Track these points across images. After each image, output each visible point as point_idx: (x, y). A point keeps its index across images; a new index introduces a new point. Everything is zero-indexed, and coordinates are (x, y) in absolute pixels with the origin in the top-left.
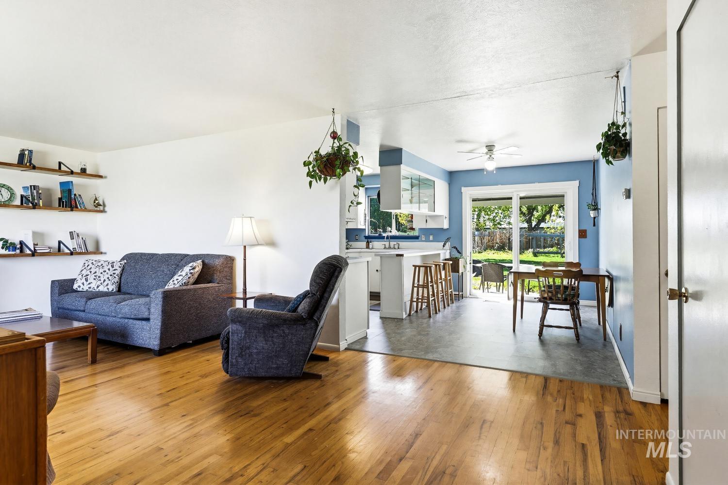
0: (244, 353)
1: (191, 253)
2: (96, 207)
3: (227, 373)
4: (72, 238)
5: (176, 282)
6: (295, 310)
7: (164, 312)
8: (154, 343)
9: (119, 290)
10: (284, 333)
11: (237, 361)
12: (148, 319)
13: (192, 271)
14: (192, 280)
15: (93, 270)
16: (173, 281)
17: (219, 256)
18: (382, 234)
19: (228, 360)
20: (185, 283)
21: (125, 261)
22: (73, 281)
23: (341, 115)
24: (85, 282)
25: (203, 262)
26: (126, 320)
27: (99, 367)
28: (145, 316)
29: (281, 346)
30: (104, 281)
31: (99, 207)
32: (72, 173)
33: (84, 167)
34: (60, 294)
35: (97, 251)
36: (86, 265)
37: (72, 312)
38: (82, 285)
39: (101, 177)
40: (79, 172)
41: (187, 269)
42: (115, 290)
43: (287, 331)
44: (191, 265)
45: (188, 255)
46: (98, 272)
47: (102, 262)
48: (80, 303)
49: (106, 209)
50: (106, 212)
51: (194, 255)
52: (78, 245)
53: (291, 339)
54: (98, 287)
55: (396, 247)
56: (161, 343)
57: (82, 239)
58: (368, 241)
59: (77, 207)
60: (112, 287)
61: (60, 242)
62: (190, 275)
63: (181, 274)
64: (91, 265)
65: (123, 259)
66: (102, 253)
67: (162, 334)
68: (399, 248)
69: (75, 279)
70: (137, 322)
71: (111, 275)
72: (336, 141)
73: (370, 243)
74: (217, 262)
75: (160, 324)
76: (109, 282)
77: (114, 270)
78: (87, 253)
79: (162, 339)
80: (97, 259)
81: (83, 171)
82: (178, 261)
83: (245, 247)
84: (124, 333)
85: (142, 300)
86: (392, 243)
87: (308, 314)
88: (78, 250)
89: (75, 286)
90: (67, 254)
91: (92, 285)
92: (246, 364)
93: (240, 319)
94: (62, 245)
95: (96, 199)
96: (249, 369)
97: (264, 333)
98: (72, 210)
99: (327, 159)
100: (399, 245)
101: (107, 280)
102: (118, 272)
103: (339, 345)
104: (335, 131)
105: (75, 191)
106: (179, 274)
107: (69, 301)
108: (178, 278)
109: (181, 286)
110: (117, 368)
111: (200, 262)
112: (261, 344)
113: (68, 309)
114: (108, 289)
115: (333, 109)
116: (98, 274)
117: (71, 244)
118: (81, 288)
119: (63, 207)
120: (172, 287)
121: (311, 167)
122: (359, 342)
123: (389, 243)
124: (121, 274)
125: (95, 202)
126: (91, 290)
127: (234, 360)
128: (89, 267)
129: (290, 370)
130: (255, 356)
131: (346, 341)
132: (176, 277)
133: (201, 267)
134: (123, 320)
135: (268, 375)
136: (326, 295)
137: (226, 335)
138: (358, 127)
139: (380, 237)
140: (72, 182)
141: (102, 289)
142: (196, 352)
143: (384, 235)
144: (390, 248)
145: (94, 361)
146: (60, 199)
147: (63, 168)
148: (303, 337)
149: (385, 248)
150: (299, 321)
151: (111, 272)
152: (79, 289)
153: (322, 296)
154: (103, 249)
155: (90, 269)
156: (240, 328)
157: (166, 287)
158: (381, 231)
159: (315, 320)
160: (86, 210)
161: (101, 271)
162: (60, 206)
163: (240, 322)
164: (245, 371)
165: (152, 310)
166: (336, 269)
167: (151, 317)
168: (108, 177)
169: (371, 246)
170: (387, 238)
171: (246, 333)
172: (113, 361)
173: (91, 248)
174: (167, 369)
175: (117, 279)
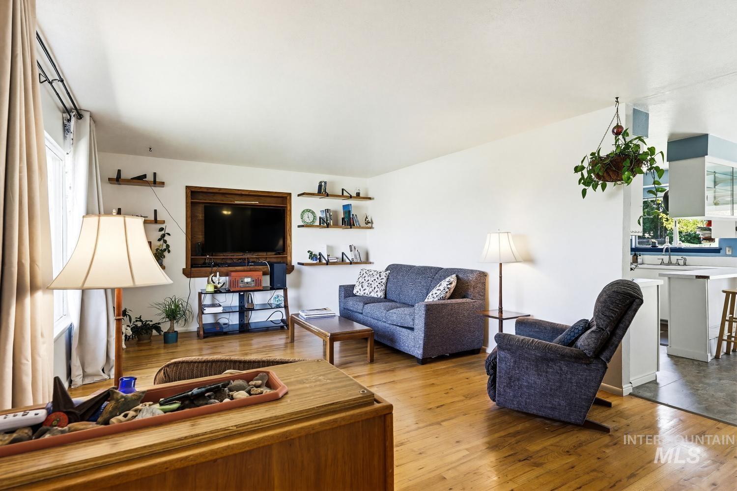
0: (512, 384)
1: (445, 266)
2: (367, 224)
3: (494, 400)
4: (351, 251)
5: (435, 296)
6: (572, 343)
7: (427, 324)
8: (418, 352)
9: (385, 297)
10: (561, 370)
11: (505, 391)
12: (412, 329)
13: (449, 286)
14: (448, 295)
15: (367, 279)
16: (432, 294)
17: (472, 271)
18: (657, 245)
19: (495, 386)
20: (442, 297)
21: (389, 271)
22: (353, 286)
23: (626, 104)
24: (361, 289)
25: (457, 276)
26: (394, 327)
27: (377, 367)
28: (409, 326)
29: (558, 384)
30: (375, 288)
31: (369, 224)
32: (351, 197)
33: (358, 192)
34: (346, 297)
35: (367, 261)
36: (362, 273)
37: (354, 313)
38: (359, 291)
39: (370, 198)
40: (355, 196)
41: (444, 283)
42: (382, 297)
43: (565, 368)
44: (447, 279)
45: (442, 269)
46: (370, 280)
47: (373, 272)
48: (359, 306)
49: (374, 226)
50: (373, 228)
51: (447, 269)
52: (355, 256)
53: (571, 379)
54: (370, 293)
55: (681, 262)
56: (424, 352)
57: (358, 251)
58: (635, 254)
59: (354, 225)
60: (380, 294)
61: (343, 254)
62: (447, 290)
63: (439, 288)
64: (365, 275)
65: (387, 270)
66: (371, 263)
67: (425, 344)
68: (685, 264)
69: (355, 285)
70: (404, 330)
71: (379, 284)
72: (620, 137)
73: (639, 257)
74: (471, 277)
75: (423, 335)
76: (378, 289)
77: (382, 279)
78: (361, 263)
79: (424, 349)
80: (368, 269)
81: (358, 194)
82: (434, 274)
83: (501, 264)
84: (392, 338)
85: (407, 310)
86: (674, 258)
87: (594, 352)
88: (355, 260)
89: (355, 292)
90: (347, 264)
91: (366, 291)
92: (514, 396)
93: (509, 347)
94: (344, 256)
95: (367, 217)
96: (519, 403)
97: (537, 366)
98: (351, 228)
99: (611, 161)
100: (685, 260)
101: (376, 287)
102: (384, 281)
103: (622, 388)
104: (619, 124)
105: (353, 212)
106: (437, 289)
107: (351, 304)
108: (437, 292)
109: (439, 299)
110: (389, 371)
111: (454, 276)
112: (532, 378)
113: (351, 310)
114: (377, 295)
115: (617, 98)
116: (370, 282)
117: (350, 256)
118: (359, 293)
119: (345, 225)
120: (431, 300)
121: (585, 172)
122: (647, 387)
123: (670, 258)
124: (387, 283)
125: (366, 220)
126: (366, 295)
127: (502, 389)
128: (364, 276)
129: (569, 415)
130: (525, 390)
131: (631, 385)
132: (434, 291)
133: (456, 281)
134: (392, 326)
135: (540, 414)
136: (619, 332)
137: (493, 360)
138: (647, 115)
139: (654, 250)
140: (351, 205)
141: (373, 295)
142: (453, 367)
143: (660, 247)
144: (670, 263)
145: (372, 361)
146: (343, 219)
147: (345, 194)
148: (586, 379)
149: (662, 263)
150: (580, 358)
151: (379, 281)
152: (358, 294)
153: (613, 333)
154: (371, 260)
155: (365, 277)
156: (508, 356)
157: (426, 300)
158: (655, 243)
159: (602, 360)
160: (360, 227)
161: (373, 279)
162: (343, 225)
163: (509, 350)
164: (514, 404)
165: (416, 321)
166: (634, 301)
167: (416, 327)
168: (375, 199)
169: (639, 260)
170: (667, 250)
171: (515, 362)
172: (386, 363)
173: (363, 259)
174: (432, 381)
175: (383, 287)
